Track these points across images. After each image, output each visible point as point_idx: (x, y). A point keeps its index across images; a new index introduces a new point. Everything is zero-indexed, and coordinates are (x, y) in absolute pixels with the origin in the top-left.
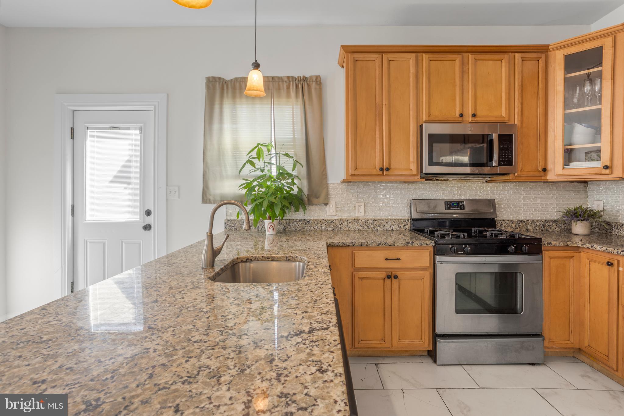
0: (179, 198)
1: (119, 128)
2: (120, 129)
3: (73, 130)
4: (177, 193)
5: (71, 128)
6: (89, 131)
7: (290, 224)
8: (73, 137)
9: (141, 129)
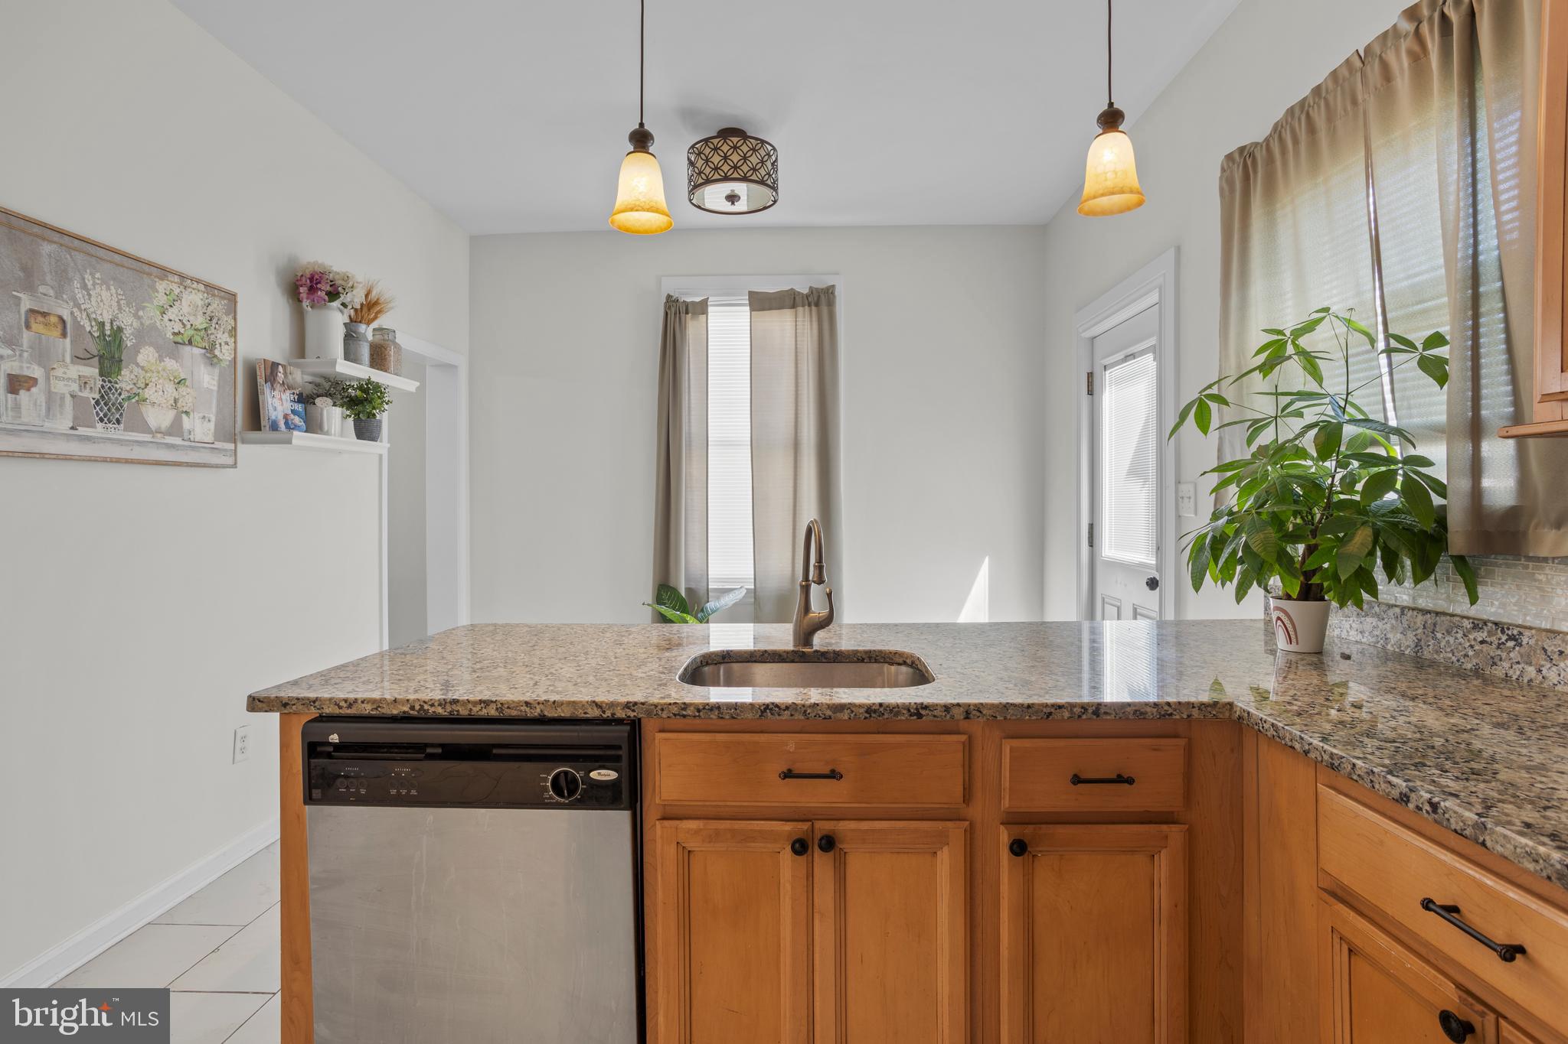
0: (1196, 514)
1: (1133, 356)
2: (1134, 358)
3: (1090, 375)
4: (1192, 500)
5: (1088, 374)
6: (1107, 372)
7: (1439, 635)
8: (1090, 392)
9: (1153, 349)
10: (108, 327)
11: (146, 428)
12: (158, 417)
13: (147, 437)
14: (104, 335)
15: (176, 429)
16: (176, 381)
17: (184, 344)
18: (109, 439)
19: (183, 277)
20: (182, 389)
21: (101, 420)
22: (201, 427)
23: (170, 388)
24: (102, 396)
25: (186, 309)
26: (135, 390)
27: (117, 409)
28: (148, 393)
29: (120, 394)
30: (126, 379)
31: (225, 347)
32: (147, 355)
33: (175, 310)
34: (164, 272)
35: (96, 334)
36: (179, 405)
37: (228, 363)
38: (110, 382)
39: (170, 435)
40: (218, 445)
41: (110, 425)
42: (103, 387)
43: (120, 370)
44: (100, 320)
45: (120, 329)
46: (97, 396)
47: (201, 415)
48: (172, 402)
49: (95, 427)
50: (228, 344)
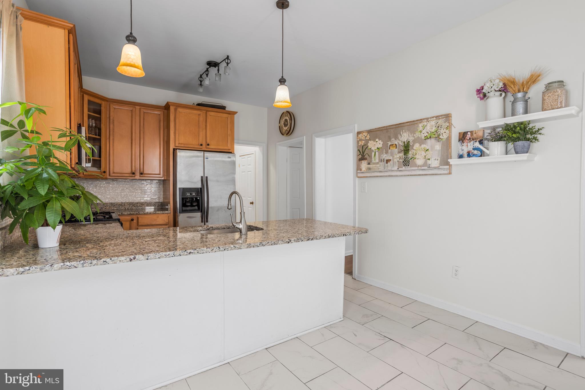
10: (406, 142)
11: (416, 165)
12: (420, 162)
13: (416, 168)
14: (405, 144)
15: (425, 164)
16: (425, 150)
17: (428, 139)
18: (406, 170)
19: (427, 119)
20: (427, 152)
21: (404, 166)
22: (434, 163)
23: (424, 152)
24: (404, 160)
25: (428, 128)
26: (413, 156)
27: (408, 162)
28: (417, 156)
29: (409, 158)
30: (410, 155)
31: (444, 134)
32: (417, 146)
33: (425, 130)
34: (421, 120)
35: (403, 145)
36: (426, 157)
37: (445, 139)
38: (406, 156)
39: (423, 166)
40: (441, 167)
41: (406, 167)
42: (404, 157)
43: (409, 152)
44: (404, 141)
45: (409, 142)
46: (403, 160)
47: (435, 159)
48: (424, 157)
49: (403, 168)
50: (445, 133)
